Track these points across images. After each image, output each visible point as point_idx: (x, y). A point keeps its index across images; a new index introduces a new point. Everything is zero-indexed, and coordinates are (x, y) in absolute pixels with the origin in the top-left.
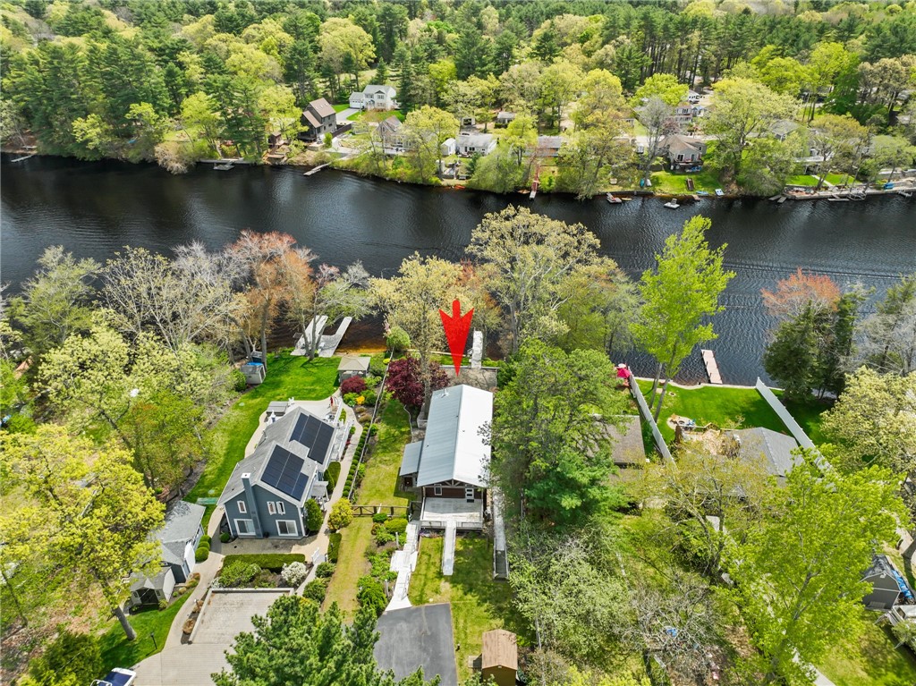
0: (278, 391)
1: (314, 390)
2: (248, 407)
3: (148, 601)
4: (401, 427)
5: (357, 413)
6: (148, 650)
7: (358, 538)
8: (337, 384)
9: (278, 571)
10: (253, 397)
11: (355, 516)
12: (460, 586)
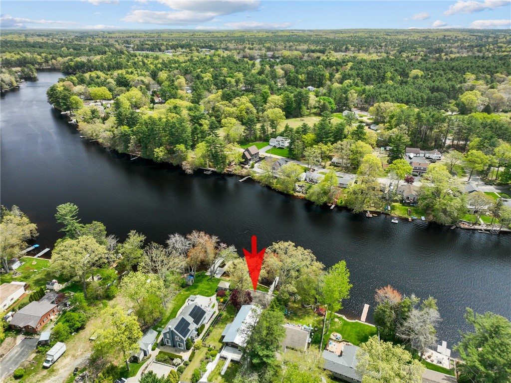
0: (195, 290)
1: (208, 292)
2: (184, 295)
3: (135, 360)
4: (231, 315)
5: (219, 306)
6: (132, 375)
7: (201, 355)
8: (216, 291)
9: (173, 360)
10: (187, 291)
11: (203, 346)
12: (224, 379)
